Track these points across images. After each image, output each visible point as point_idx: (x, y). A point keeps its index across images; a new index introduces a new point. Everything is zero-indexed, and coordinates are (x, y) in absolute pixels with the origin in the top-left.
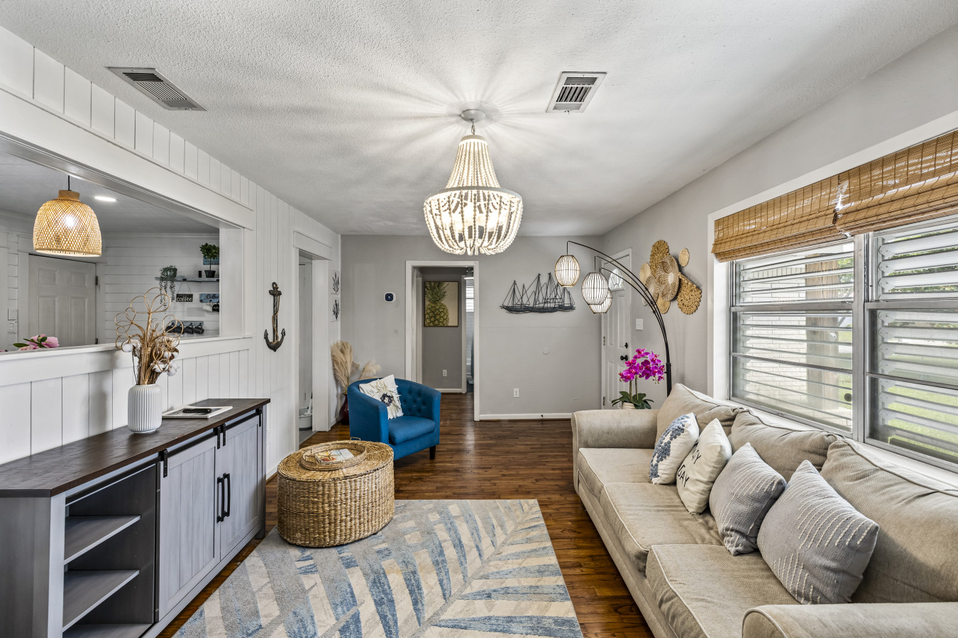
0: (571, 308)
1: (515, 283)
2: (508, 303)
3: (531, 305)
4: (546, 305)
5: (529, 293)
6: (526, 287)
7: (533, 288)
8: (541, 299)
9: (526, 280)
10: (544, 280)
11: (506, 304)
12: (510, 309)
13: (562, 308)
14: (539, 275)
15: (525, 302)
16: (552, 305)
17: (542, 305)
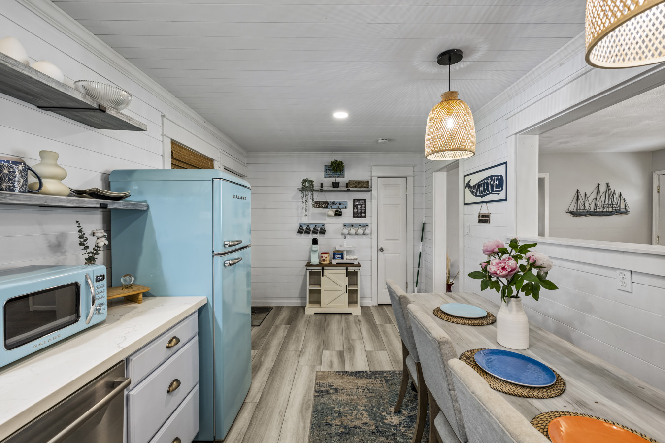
0: (626, 212)
1: (578, 191)
2: (572, 208)
3: (592, 210)
4: (605, 210)
5: (590, 199)
6: (588, 195)
7: (594, 196)
8: (600, 205)
9: (588, 189)
10: (603, 189)
11: (571, 209)
12: (574, 213)
13: (618, 212)
14: (599, 185)
15: (587, 206)
16: (610, 210)
17: (601, 210)
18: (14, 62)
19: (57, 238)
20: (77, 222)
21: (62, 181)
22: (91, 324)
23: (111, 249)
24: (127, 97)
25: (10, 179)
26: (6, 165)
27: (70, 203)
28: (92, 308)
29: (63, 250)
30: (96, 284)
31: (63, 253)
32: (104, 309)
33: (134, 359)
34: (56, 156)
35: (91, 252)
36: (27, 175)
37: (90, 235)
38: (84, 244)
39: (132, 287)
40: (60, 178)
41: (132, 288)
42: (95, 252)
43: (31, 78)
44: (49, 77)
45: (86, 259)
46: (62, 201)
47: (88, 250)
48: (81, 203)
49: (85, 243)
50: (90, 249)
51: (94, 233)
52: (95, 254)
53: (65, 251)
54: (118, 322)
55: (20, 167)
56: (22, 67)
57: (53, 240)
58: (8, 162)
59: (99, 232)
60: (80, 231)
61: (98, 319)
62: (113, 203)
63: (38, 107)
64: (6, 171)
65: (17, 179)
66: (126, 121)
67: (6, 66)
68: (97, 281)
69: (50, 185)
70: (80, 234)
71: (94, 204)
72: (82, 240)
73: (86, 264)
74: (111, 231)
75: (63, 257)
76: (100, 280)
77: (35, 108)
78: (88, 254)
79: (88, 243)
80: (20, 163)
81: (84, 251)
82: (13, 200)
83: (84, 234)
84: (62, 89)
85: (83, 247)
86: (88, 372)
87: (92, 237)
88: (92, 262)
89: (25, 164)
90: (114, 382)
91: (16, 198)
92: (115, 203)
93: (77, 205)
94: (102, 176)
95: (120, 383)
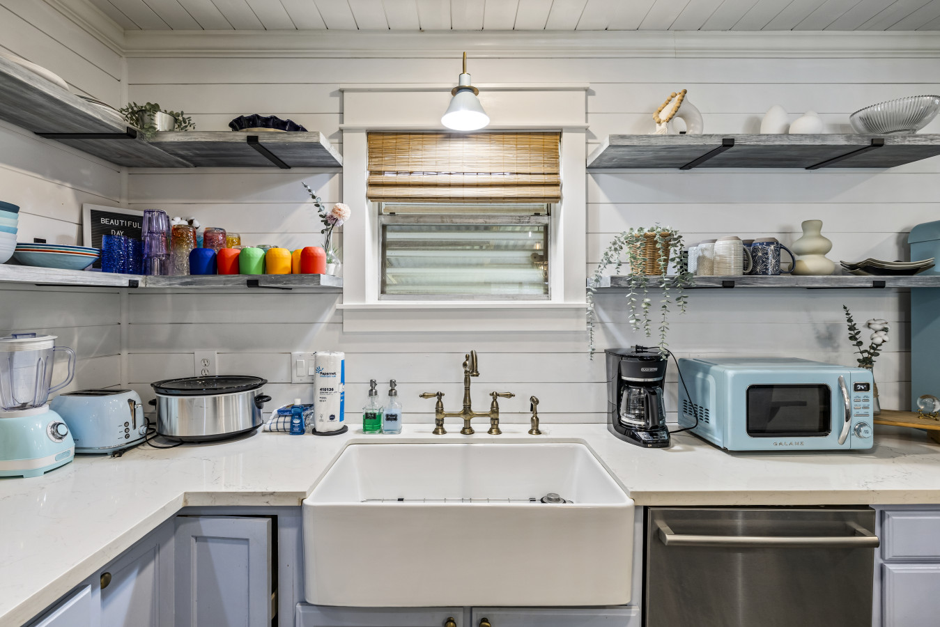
18: (766, 137)
19: (828, 328)
20: (845, 308)
21: (827, 255)
22: (846, 446)
23: (910, 352)
24: (933, 102)
25: (763, 262)
26: (760, 247)
27: (826, 283)
28: (846, 425)
29: (836, 345)
30: (854, 394)
31: (836, 349)
32: (867, 432)
33: (894, 518)
34: (819, 225)
35: (866, 351)
36: (779, 255)
37: (864, 326)
38: (856, 339)
39: (938, 418)
40: (823, 252)
41: (936, 420)
42: (872, 351)
43: (783, 145)
44: (802, 135)
45: (859, 360)
46: (816, 281)
47: (863, 348)
48: (842, 282)
49: (857, 336)
50: (865, 347)
51: (869, 324)
52: (872, 354)
53: (838, 346)
54: (891, 460)
55: (772, 247)
56: (773, 139)
57: (823, 330)
58: (762, 244)
59: (878, 322)
60: (850, 320)
61: (856, 443)
62: (895, 279)
63: (807, 168)
64: (760, 254)
65: (770, 260)
66: (924, 143)
67: (759, 145)
68: (856, 389)
69: (810, 263)
70: (850, 324)
71: (862, 282)
72: (852, 332)
73: (859, 367)
74: (910, 322)
75: (835, 354)
76: (861, 390)
77: (803, 170)
78: (862, 352)
79: (861, 337)
80: (772, 243)
81: (857, 349)
82: (763, 284)
83: (855, 324)
84: (818, 143)
85: (855, 342)
86: (811, 492)
87: (867, 329)
88: (869, 365)
89: (777, 243)
90: (855, 530)
91: (765, 281)
92: (899, 278)
93: (837, 286)
94: (898, 237)
95: (862, 535)
